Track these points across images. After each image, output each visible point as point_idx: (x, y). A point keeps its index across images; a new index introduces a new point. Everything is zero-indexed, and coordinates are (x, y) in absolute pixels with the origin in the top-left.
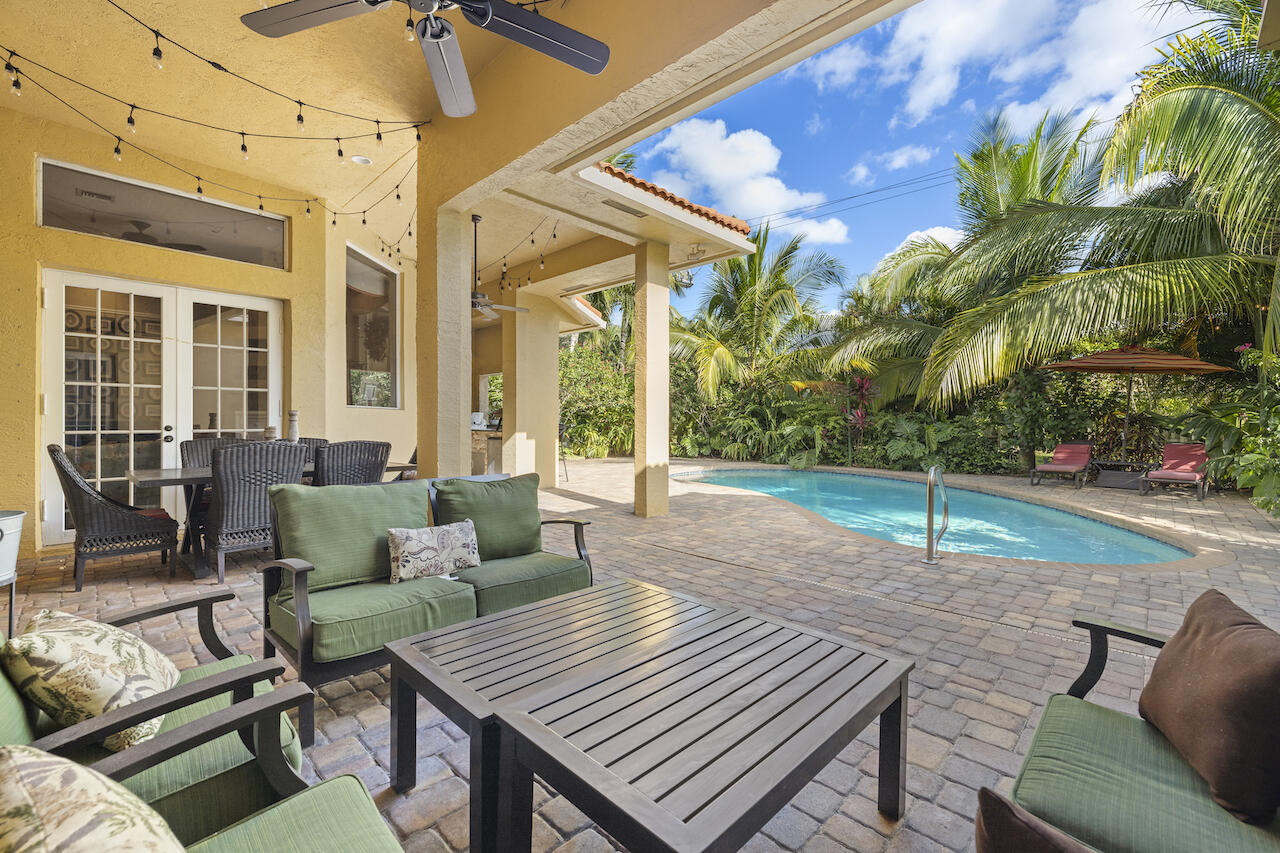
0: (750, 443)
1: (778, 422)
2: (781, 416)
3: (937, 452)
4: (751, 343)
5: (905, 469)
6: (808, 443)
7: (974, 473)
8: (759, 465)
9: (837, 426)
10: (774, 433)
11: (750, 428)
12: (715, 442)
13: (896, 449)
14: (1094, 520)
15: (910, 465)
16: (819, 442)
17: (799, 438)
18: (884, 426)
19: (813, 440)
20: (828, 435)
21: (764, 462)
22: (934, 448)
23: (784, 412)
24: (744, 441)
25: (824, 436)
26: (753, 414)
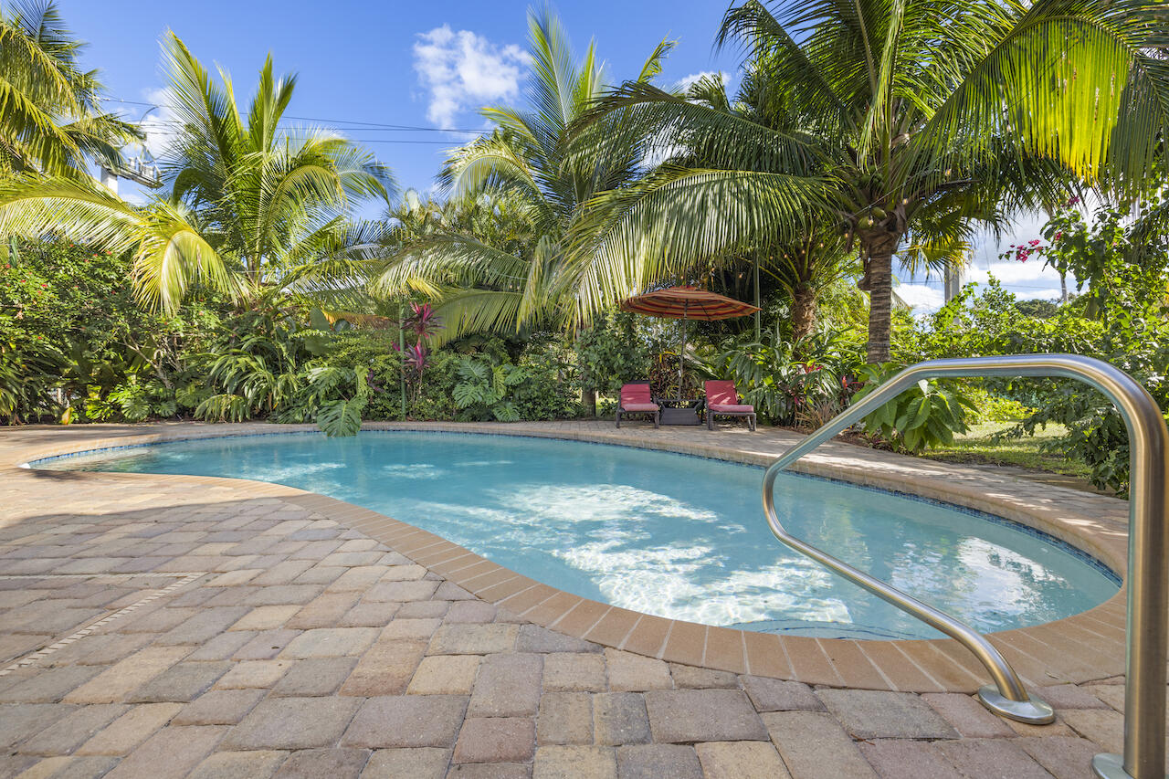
0: (250, 394)
1: (299, 363)
2: (302, 355)
3: (506, 399)
4: (252, 246)
5: (474, 419)
6: (345, 390)
7: (546, 420)
8: (265, 426)
9: (389, 367)
10: (292, 378)
11: (250, 370)
12: (185, 395)
13: (466, 395)
14: (738, 463)
15: (480, 413)
16: (362, 388)
17: (333, 384)
18: (448, 367)
19: (354, 387)
20: (376, 381)
21: (275, 421)
22: (503, 393)
23: (307, 348)
24: (239, 391)
25: (369, 381)
26: (256, 350)
